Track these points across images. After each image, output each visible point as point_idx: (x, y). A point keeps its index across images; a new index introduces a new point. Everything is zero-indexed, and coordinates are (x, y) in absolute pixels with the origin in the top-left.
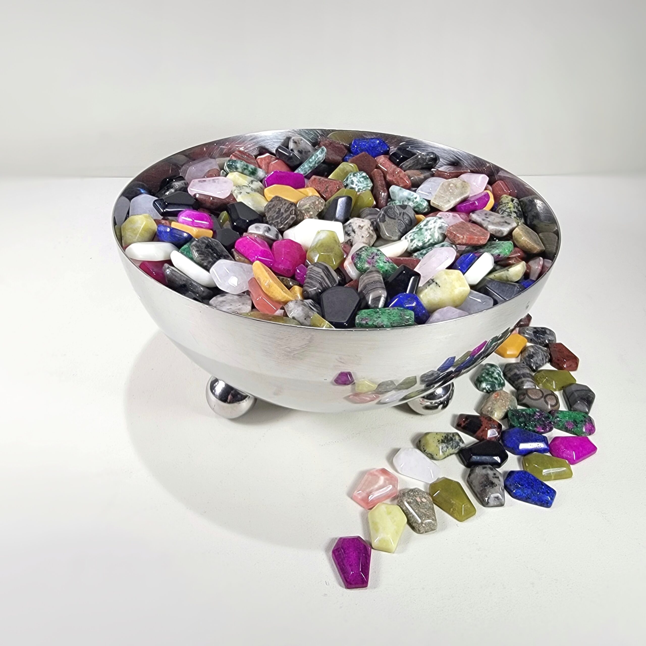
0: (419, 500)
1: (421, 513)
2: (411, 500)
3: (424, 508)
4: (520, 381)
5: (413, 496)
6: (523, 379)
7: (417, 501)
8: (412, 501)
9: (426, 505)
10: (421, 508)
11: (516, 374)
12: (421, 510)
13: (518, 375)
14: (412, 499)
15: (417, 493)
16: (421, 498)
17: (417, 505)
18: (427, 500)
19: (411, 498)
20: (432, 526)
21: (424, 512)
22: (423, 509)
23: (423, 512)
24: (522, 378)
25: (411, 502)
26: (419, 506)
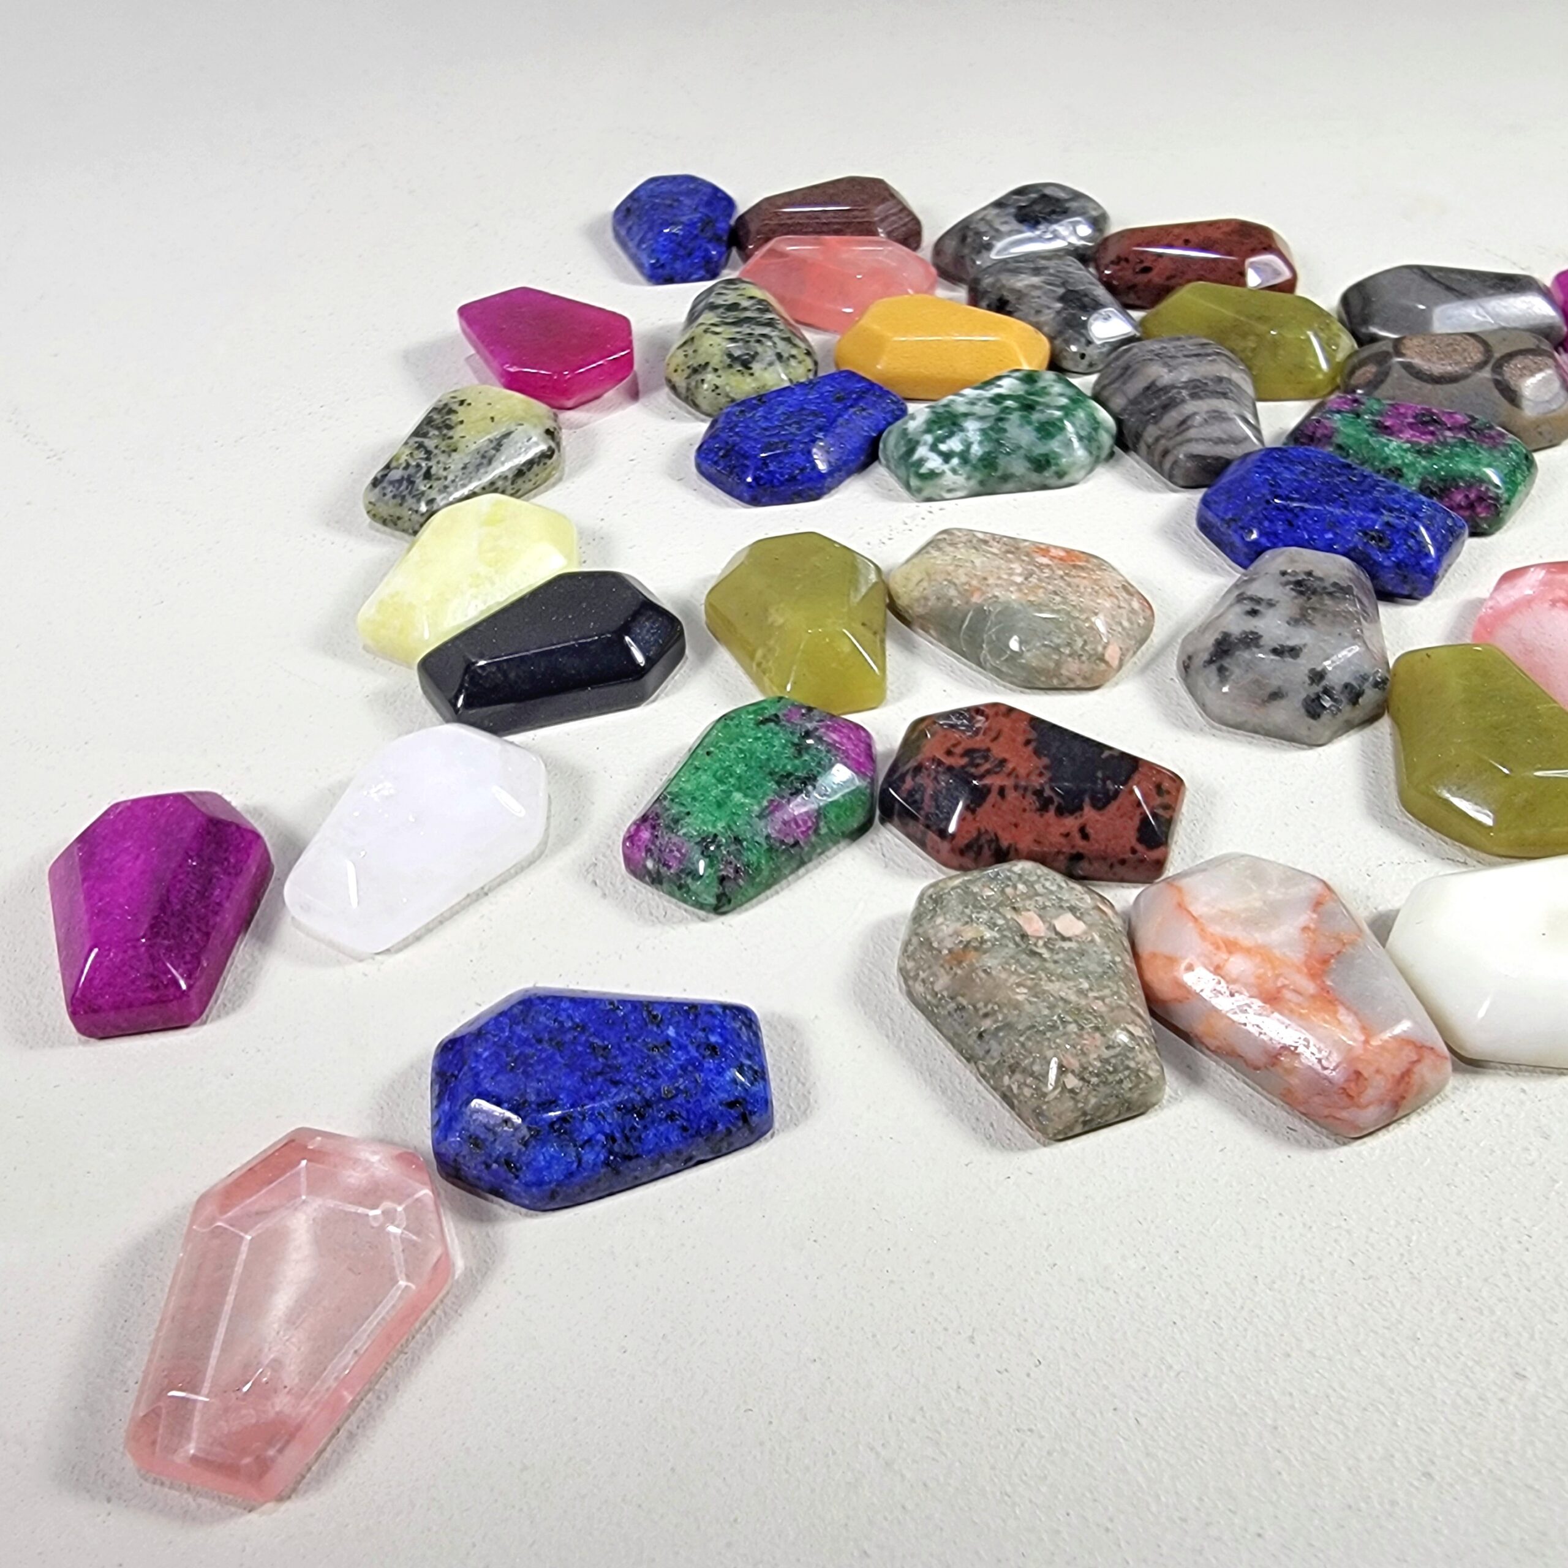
0: (1034, 926)
1: (1051, 1007)
2: (982, 928)
3: (1069, 970)
4: (1172, 418)
5: (1001, 904)
6: (1190, 407)
7: (1024, 936)
8: (988, 935)
9: (1082, 954)
10: (1050, 974)
11: (1152, 390)
12: (1054, 987)
13: (1165, 389)
14: (992, 925)
15: (1021, 887)
16: (1052, 911)
17: (1024, 957)
18: (1091, 926)
19: (985, 916)
20: (1127, 1085)
21: (1073, 998)
22: (1064, 977)
23: (1066, 1001)
24: (1183, 401)
25: (983, 941)
26: (1035, 963)
